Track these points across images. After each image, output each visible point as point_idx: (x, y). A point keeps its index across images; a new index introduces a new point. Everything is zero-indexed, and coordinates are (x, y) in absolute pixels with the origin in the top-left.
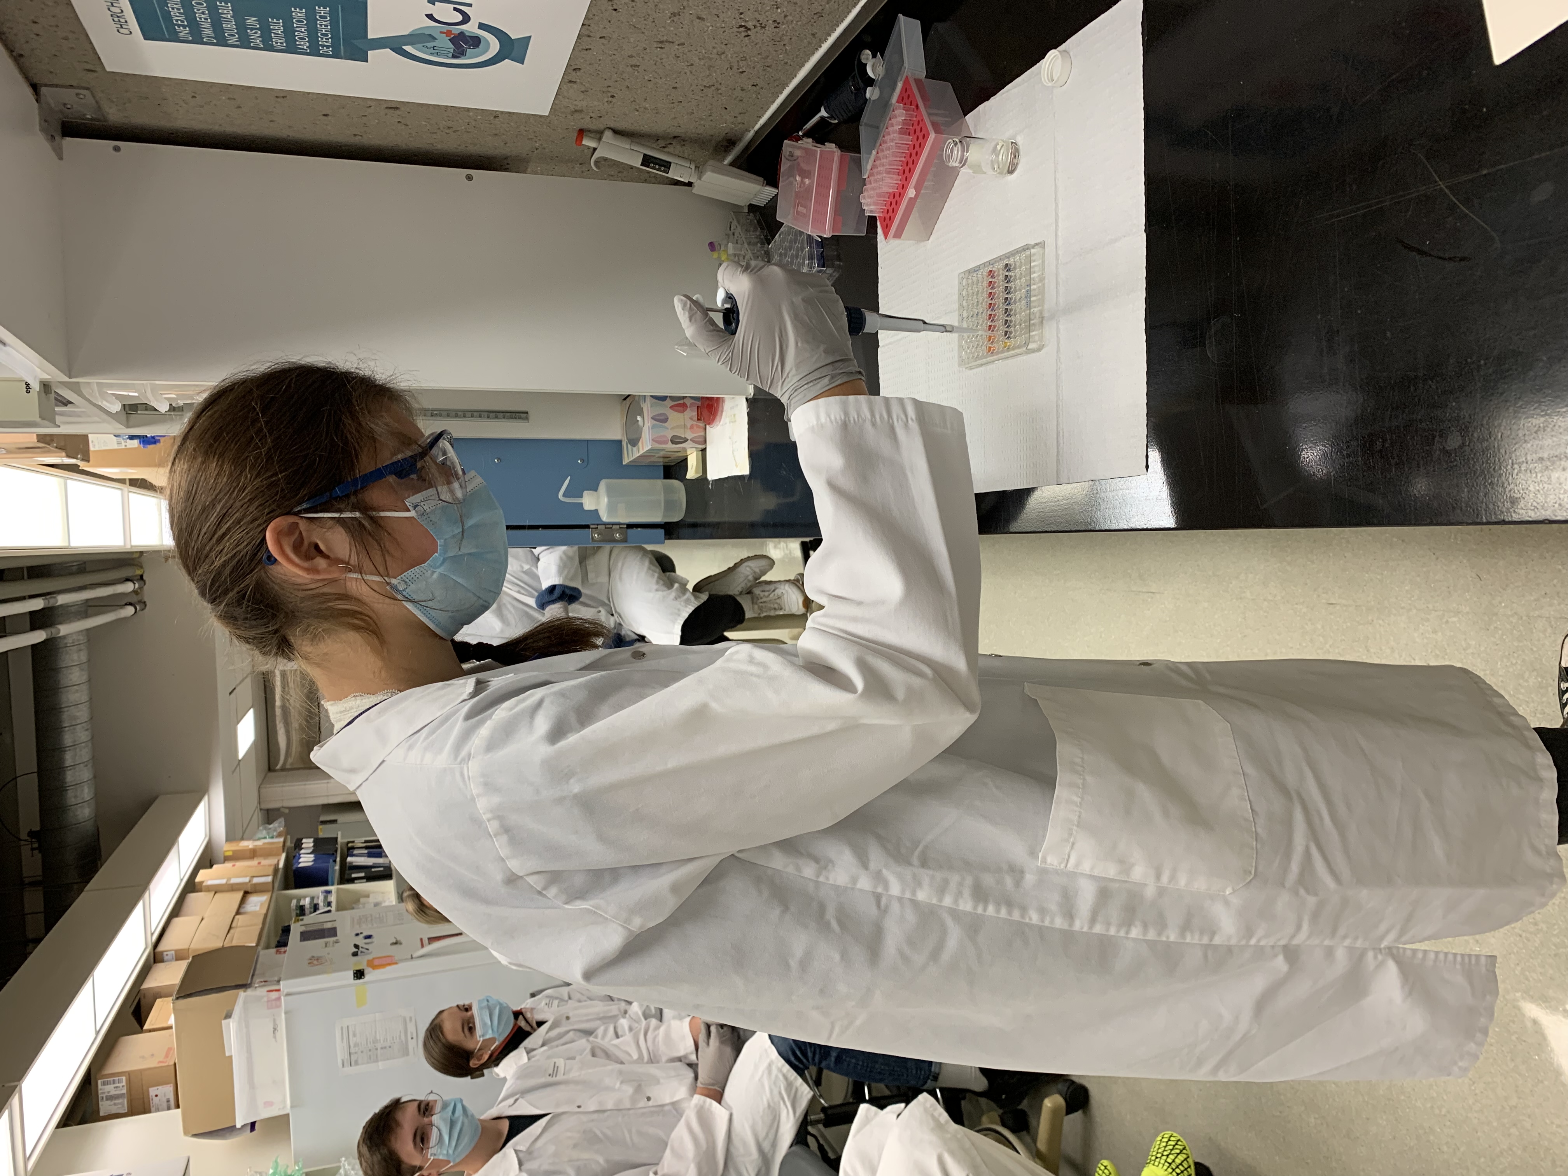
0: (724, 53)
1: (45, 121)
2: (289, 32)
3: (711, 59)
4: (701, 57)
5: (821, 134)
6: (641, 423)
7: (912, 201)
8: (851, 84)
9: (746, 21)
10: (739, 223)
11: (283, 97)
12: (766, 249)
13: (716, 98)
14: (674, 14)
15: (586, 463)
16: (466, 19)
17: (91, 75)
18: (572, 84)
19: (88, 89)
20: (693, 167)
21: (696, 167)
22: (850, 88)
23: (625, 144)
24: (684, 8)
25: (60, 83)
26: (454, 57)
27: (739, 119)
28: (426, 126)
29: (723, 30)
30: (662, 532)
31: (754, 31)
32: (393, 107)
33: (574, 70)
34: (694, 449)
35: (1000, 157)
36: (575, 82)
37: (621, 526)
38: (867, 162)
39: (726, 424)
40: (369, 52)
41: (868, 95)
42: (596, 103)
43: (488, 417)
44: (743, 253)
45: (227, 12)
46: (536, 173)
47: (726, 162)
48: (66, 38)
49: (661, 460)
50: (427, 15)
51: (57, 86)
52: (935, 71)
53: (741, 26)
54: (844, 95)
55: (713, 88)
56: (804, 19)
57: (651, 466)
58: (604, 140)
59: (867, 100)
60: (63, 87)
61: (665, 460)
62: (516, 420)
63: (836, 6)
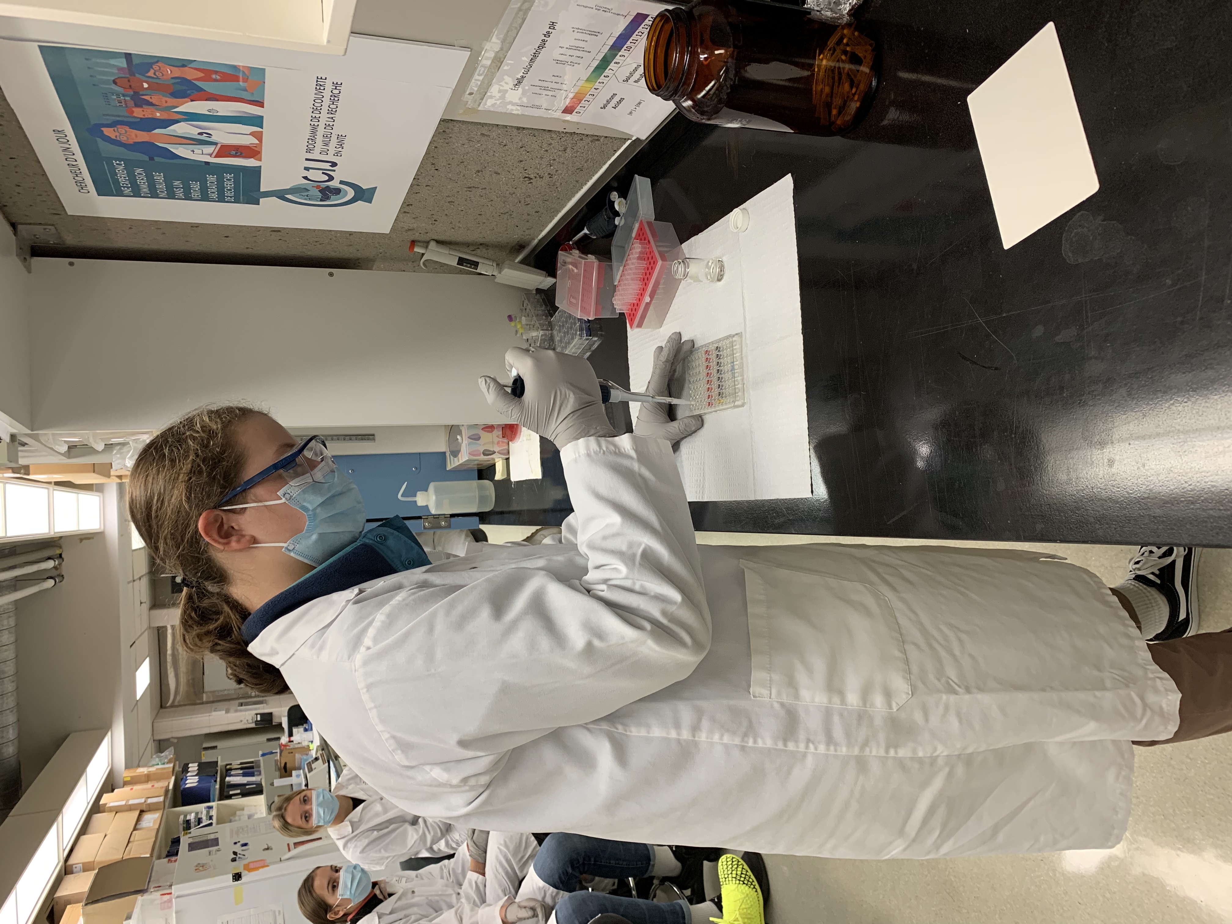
0: (514, 193)
1: (21, 249)
3: (505, 197)
4: (498, 196)
5: (585, 247)
6: (460, 440)
7: (648, 305)
8: (604, 214)
9: (529, 174)
10: (529, 301)
11: (196, 227)
12: (549, 320)
13: (510, 221)
14: (478, 171)
15: (419, 470)
16: (331, 178)
17: (57, 217)
18: (406, 214)
19: (53, 225)
20: (495, 265)
21: (497, 265)
22: (604, 217)
23: (444, 250)
24: (485, 167)
25: (31, 222)
26: (321, 200)
27: (527, 232)
28: (299, 241)
29: (513, 180)
30: (477, 518)
31: (535, 180)
32: (276, 230)
33: (408, 205)
34: (500, 459)
35: (712, 270)
36: (408, 213)
37: (446, 516)
38: (617, 274)
39: (523, 441)
40: (261, 200)
41: (617, 222)
42: (424, 225)
43: (344, 439)
44: (532, 323)
45: (159, 178)
46: (380, 269)
47: (517, 262)
49: (475, 467)
51: (30, 224)
52: (660, 215)
53: (526, 177)
54: (601, 221)
55: (507, 214)
56: (570, 172)
57: (470, 470)
58: (430, 247)
59: (616, 226)
60: (34, 224)
61: (478, 467)
62: (364, 441)
63: (591, 164)
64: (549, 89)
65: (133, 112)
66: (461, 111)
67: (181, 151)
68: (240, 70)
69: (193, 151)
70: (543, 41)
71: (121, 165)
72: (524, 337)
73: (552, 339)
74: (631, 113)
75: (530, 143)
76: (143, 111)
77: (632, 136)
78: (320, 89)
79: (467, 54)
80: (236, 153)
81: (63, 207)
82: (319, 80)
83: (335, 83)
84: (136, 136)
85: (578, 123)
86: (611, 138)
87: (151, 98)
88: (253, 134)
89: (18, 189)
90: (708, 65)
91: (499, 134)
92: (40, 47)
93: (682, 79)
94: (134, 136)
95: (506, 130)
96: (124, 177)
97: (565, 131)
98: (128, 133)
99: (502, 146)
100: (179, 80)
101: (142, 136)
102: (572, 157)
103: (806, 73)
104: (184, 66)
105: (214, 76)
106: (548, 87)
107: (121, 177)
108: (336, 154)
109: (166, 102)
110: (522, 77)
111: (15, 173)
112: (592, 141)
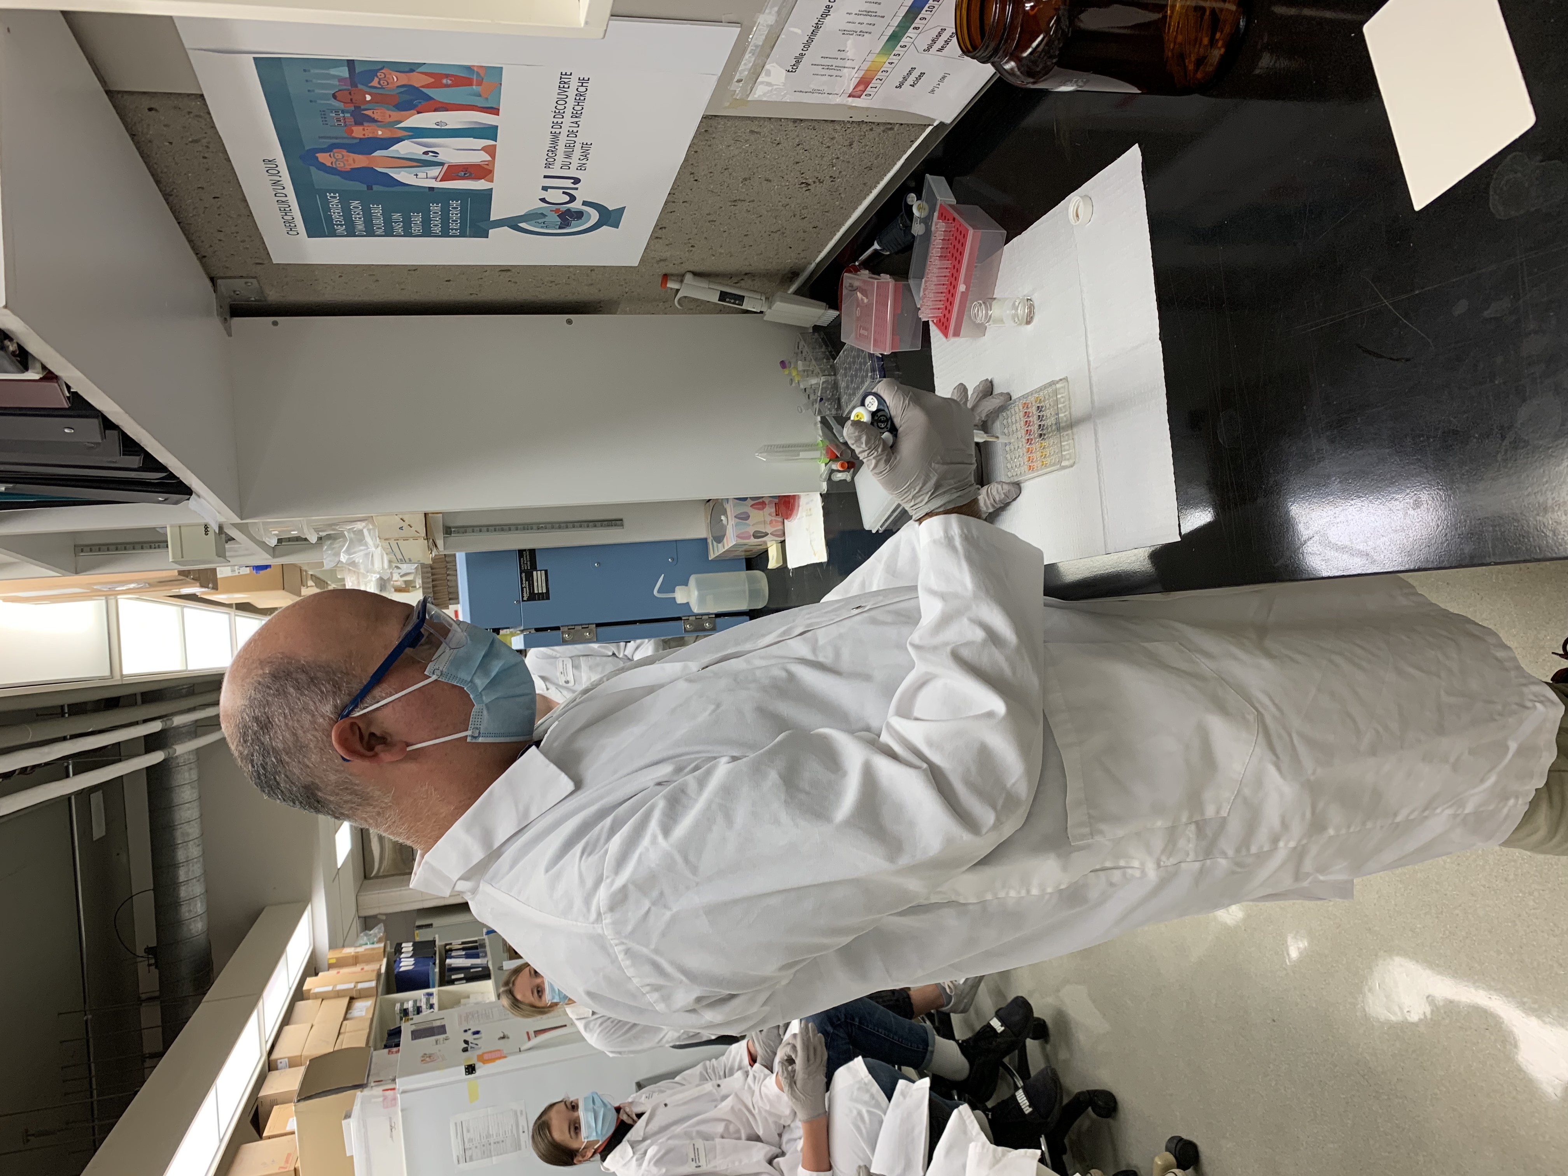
0: (788, 205)
1: (221, 307)
3: (777, 210)
4: (769, 210)
5: (875, 265)
6: (724, 521)
8: (899, 222)
9: (807, 179)
10: (805, 341)
11: (415, 271)
12: (831, 364)
13: (782, 241)
14: (745, 179)
15: (676, 561)
16: (573, 199)
17: (259, 267)
18: (658, 240)
19: (255, 278)
20: (763, 298)
21: (766, 298)
22: (899, 225)
23: (703, 284)
24: (754, 174)
25: (232, 275)
26: (560, 228)
27: (802, 255)
28: (532, 282)
29: (787, 187)
31: (813, 186)
32: (505, 269)
33: (661, 229)
34: (774, 542)
35: (1019, 311)
36: (660, 238)
37: (711, 616)
38: (917, 292)
39: (802, 517)
41: (914, 231)
42: (678, 253)
43: (588, 526)
44: (811, 368)
45: (377, 211)
46: (625, 313)
47: (791, 292)
48: (243, 241)
49: (743, 553)
50: (540, 199)
51: (231, 277)
53: (803, 183)
54: (894, 232)
55: (779, 233)
56: (856, 173)
57: (735, 560)
58: (685, 281)
59: (913, 236)
60: (235, 277)
61: (748, 553)
62: (610, 528)
63: (883, 161)
64: (833, 67)
65: (352, 131)
66: (727, 104)
67: (404, 176)
68: (474, 70)
69: (417, 175)
70: (828, 7)
71: (335, 198)
72: (802, 386)
73: (835, 386)
74: (933, 91)
75: (808, 138)
77: (934, 120)
78: (564, 87)
79: (736, 31)
80: (465, 174)
81: (268, 253)
82: (563, 77)
83: (581, 79)
85: (867, 109)
86: (908, 125)
87: (373, 113)
88: (484, 149)
89: (220, 236)
90: (1035, 15)
91: (772, 130)
92: (255, 59)
93: (1003, 34)
94: (351, 161)
95: (781, 123)
96: (338, 213)
97: (851, 120)
99: (774, 145)
100: (405, 89)
101: (359, 161)
102: (859, 153)
103: (1156, 16)
104: (412, 71)
105: (444, 81)
106: (832, 66)
107: (334, 213)
108: (579, 168)
109: (390, 116)
110: (801, 55)
111: (217, 216)
112: (884, 131)
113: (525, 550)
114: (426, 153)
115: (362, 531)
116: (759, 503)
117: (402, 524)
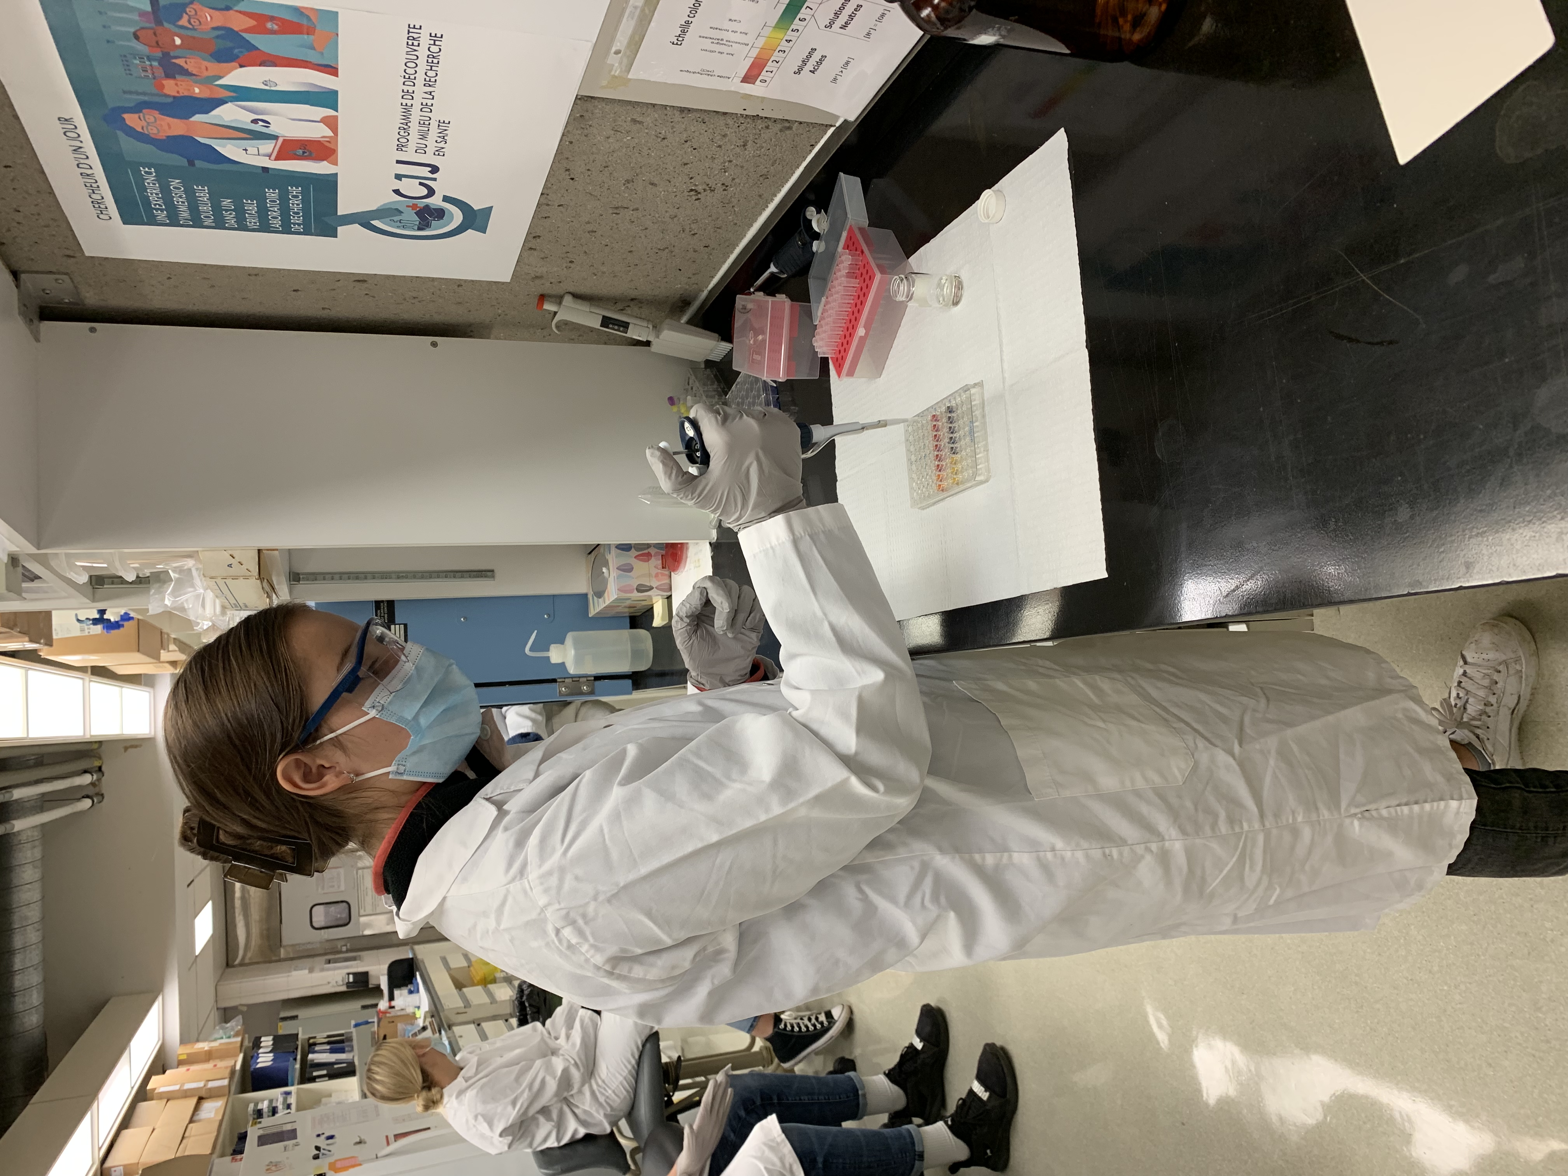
0: (676, 216)
1: (24, 305)
2: (263, 212)
3: (664, 222)
4: (655, 221)
5: (771, 288)
6: (606, 575)
7: (863, 339)
8: (797, 239)
9: (696, 185)
10: (696, 378)
11: (255, 275)
13: (670, 261)
14: (628, 181)
15: (551, 618)
16: (431, 192)
17: (71, 260)
18: (533, 251)
19: (66, 274)
20: (651, 326)
21: (653, 327)
22: (798, 243)
23: (584, 307)
24: (637, 175)
25: (40, 269)
26: (419, 229)
27: (693, 279)
28: (393, 297)
29: (675, 194)
30: (629, 682)
31: (704, 194)
32: (361, 280)
33: (534, 237)
34: (660, 597)
35: (945, 290)
36: (535, 249)
37: (589, 679)
38: (818, 308)
39: (690, 569)
40: (339, 228)
41: (814, 249)
42: (555, 269)
43: (455, 577)
45: (203, 194)
46: (499, 338)
47: (682, 322)
48: (47, 226)
49: (627, 610)
51: (37, 272)
52: (877, 218)
53: (692, 190)
54: (792, 250)
55: (667, 250)
56: (751, 182)
57: (617, 616)
58: (563, 303)
59: (814, 253)
60: (42, 273)
61: (632, 610)
62: (482, 579)
63: (780, 167)
64: (724, 42)
65: (163, 86)
66: (605, 83)
67: (230, 150)
69: (246, 150)
71: (151, 173)
74: (836, 80)
75: (697, 134)
76: (176, 84)
77: (837, 118)
78: (413, 45)
80: (304, 152)
81: (79, 243)
82: (411, 30)
83: (433, 35)
84: (169, 126)
85: (763, 98)
86: (808, 123)
88: (326, 121)
89: (17, 217)
91: (656, 120)
94: (166, 128)
96: (156, 194)
97: (745, 113)
98: (158, 122)
99: (659, 140)
100: (223, 32)
101: (174, 127)
102: (754, 156)
105: (269, 25)
106: (722, 40)
107: (151, 193)
108: (437, 153)
110: (687, 22)
111: (12, 191)
112: (781, 131)
113: (383, 601)
114: (255, 121)
115: (190, 570)
116: (643, 551)
117: (231, 561)
